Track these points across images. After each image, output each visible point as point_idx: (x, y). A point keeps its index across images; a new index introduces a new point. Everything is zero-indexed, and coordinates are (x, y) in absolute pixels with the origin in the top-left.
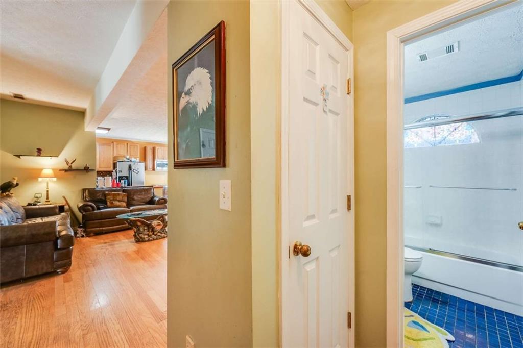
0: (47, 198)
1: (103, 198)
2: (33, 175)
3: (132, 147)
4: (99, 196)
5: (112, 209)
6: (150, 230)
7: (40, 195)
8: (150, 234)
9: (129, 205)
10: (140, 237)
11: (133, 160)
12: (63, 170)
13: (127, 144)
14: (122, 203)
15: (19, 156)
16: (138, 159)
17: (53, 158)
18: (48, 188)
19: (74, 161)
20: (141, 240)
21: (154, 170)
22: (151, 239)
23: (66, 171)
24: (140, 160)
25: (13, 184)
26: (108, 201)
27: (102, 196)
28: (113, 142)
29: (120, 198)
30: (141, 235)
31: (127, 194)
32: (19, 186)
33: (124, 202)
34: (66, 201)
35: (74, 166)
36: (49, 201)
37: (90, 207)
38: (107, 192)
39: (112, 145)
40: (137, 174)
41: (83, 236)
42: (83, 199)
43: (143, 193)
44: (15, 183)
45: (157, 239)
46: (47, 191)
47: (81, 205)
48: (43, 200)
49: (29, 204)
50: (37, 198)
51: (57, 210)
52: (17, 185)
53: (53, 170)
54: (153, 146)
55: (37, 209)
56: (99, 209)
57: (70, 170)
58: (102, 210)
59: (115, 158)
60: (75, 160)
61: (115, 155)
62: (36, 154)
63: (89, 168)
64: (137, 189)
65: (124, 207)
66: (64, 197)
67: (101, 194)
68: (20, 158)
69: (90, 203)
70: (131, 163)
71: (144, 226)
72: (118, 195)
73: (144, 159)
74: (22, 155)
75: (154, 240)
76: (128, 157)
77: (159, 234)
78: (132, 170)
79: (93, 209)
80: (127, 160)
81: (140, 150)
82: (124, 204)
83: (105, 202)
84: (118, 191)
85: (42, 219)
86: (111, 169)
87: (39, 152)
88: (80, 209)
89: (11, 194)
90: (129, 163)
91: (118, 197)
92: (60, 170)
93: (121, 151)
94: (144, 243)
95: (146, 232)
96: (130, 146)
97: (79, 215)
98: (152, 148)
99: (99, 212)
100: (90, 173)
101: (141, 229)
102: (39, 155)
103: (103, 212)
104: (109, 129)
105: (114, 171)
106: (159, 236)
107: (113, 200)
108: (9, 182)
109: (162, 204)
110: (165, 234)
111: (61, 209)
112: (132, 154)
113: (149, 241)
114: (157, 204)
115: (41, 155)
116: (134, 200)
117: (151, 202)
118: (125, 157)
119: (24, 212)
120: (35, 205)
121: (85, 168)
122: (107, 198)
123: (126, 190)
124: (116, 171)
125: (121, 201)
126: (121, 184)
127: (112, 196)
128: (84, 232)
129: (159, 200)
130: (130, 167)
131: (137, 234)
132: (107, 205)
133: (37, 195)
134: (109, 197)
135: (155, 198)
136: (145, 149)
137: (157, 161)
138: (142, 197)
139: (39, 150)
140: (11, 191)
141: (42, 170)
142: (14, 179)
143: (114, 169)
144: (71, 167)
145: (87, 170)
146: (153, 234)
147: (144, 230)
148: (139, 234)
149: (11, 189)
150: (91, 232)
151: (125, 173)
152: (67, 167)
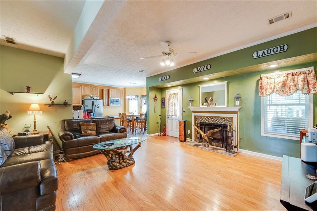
0: (35, 128)
1: (78, 128)
2: (23, 109)
3: (94, 89)
4: (75, 126)
5: (86, 138)
6: (121, 159)
7: (29, 125)
8: (121, 161)
9: (98, 133)
10: (113, 165)
11: (95, 98)
12: (48, 105)
13: (91, 87)
14: (93, 131)
15: (12, 93)
16: (98, 97)
17: (39, 94)
18: (35, 120)
19: (56, 98)
20: (114, 167)
21: (108, 105)
22: (122, 166)
23: (50, 105)
24: (99, 98)
25: (6, 116)
26: (82, 130)
27: (77, 126)
28: (81, 86)
29: (91, 127)
30: (114, 163)
31: (96, 124)
32: (12, 117)
33: (94, 130)
34: (50, 130)
35: (56, 101)
36: (36, 131)
37: (69, 136)
38: (81, 123)
39: (81, 87)
40: (98, 108)
41: (63, 161)
42: (63, 128)
43: (108, 123)
44: (8, 115)
45: (127, 166)
46: (35, 122)
47: (61, 134)
48: (31, 129)
49: (20, 134)
50: (27, 128)
51: (42, 139)
52: (10, 117)
53: (39, 104)
54: (108, 88)
55: (25, 139)
56: (76, 137)
57: (52, 105)
58: (78, 139)
59: (83, 97)
60: (57, 96)
61: (83, 94)
62: (26, 91)
63: (67, 103)
64: (103, 120)
65: (95, 135)
66: (48, 127)
67: (77, 124)
68: (13, 94)
69: (69, 133)
70: (94, 100)
71: (116, 155)
72: (90, 125)
73: (102, 98)
74: (14, 92)
75: (124, 167)
76: (92, 96)
77: (128, 161)
78: (95, 105)
79: (72, 138)
80: (91, 98)
81: (100, 91)
82: (94, 132)
83: (80, 131)
84: (89, 121)
85: (29, 149)
86: (81, 104)
87: (28, 90)
88: (61, 137)
89: (5, 125)
90: (92, 100)
91: (90, 127)
92: (45, 105)
93: (87, 92)
94: (116, 171)
95: (118, 160)
96: (93, 88)
97: (60, 142)
98: (107, 90)
99: (76, 141)
100: (68, 107)
101: (114, 158)
102: (28, 92)
103: (80, 140)
104: (80, 75)
105: (83, 106)
106: (128, 163)
107: (86, 129)
108: (4, 115)
109: (123, 132)
110: (132, 161)
111: (46, 137)
112: (94, 94)
113: (120, 168)
114: (119, 133)
115: (30, 92)
116: (101, 128)
117: (114, 130)
118: (89, 96)
119: (13, 142)
120: (24, 134)
121: (64, 103)
122: (81, 128)
123: (95, 121)
124: (84, 106)
125: (92, 130)
126: (91, 116)
127: (85, 126)
128: (65, 157)
129: (121, 129)
130: (93, 103)
131: (110, 162)
132: (82, 134)
133: (26, 126)
134: (82, 127)
135: (117, 128)
136: (103, 90)
137: (111, 99)
138: (107, 126)
139: (28, 88)
140: (5, 123)
141: (30, 104)
142: (8, 112)
143: (82, 105)
144: (53, 102)
145: (65, 104)
146: (123, 162)
147: (116, 158)
148: (112, 162)
149: (5, 121)
150: (70, 157)
151: (90, 108)
152: (50, 102)
